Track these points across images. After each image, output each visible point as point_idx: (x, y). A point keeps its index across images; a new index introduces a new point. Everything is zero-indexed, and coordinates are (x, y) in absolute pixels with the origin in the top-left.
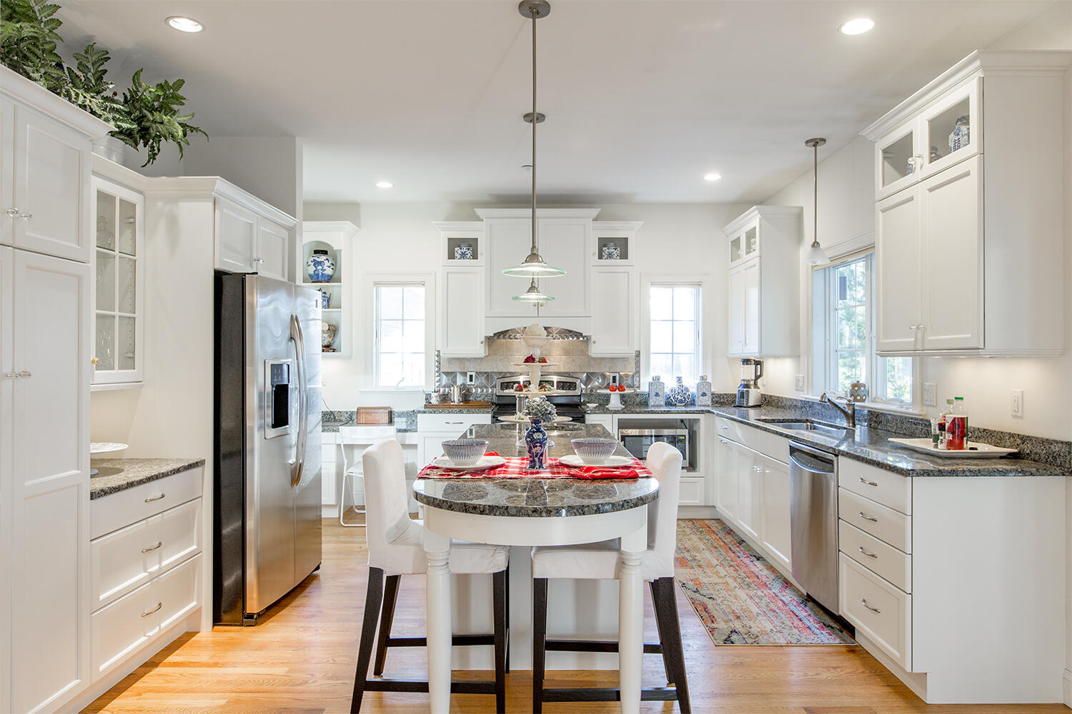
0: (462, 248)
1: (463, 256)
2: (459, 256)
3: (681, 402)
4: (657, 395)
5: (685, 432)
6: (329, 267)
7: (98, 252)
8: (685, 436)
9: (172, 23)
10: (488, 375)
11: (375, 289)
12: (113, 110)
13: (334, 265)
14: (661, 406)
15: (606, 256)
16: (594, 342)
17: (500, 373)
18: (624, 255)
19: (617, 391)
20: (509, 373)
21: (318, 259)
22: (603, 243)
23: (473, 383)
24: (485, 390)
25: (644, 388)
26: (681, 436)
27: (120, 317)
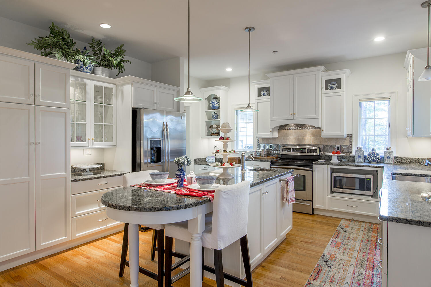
0: (263, 91)
1: (264, 95)
2: (262, 95)
3: (373, 161)
4: (359, 157)
5: (371, 177)
6: (217, 104)
7: (95, 105)
8: (371, 179)
9: (101, 25)
10: (278, 145)
11: (235, 111)
12: (90, 59)
13: (219, 103)
14: (362, 162)
15: (330, 89)
16: (322, 130)
17: (283, 144)
18: (339, 87)
19: (336, 154)
20: (287, 144)
21: (213, 101)
22: (328, 82)
23: (272, 149)
24: (277, 152)
25: (354, 153)
26: (369, 179)
27: (105, 125)
